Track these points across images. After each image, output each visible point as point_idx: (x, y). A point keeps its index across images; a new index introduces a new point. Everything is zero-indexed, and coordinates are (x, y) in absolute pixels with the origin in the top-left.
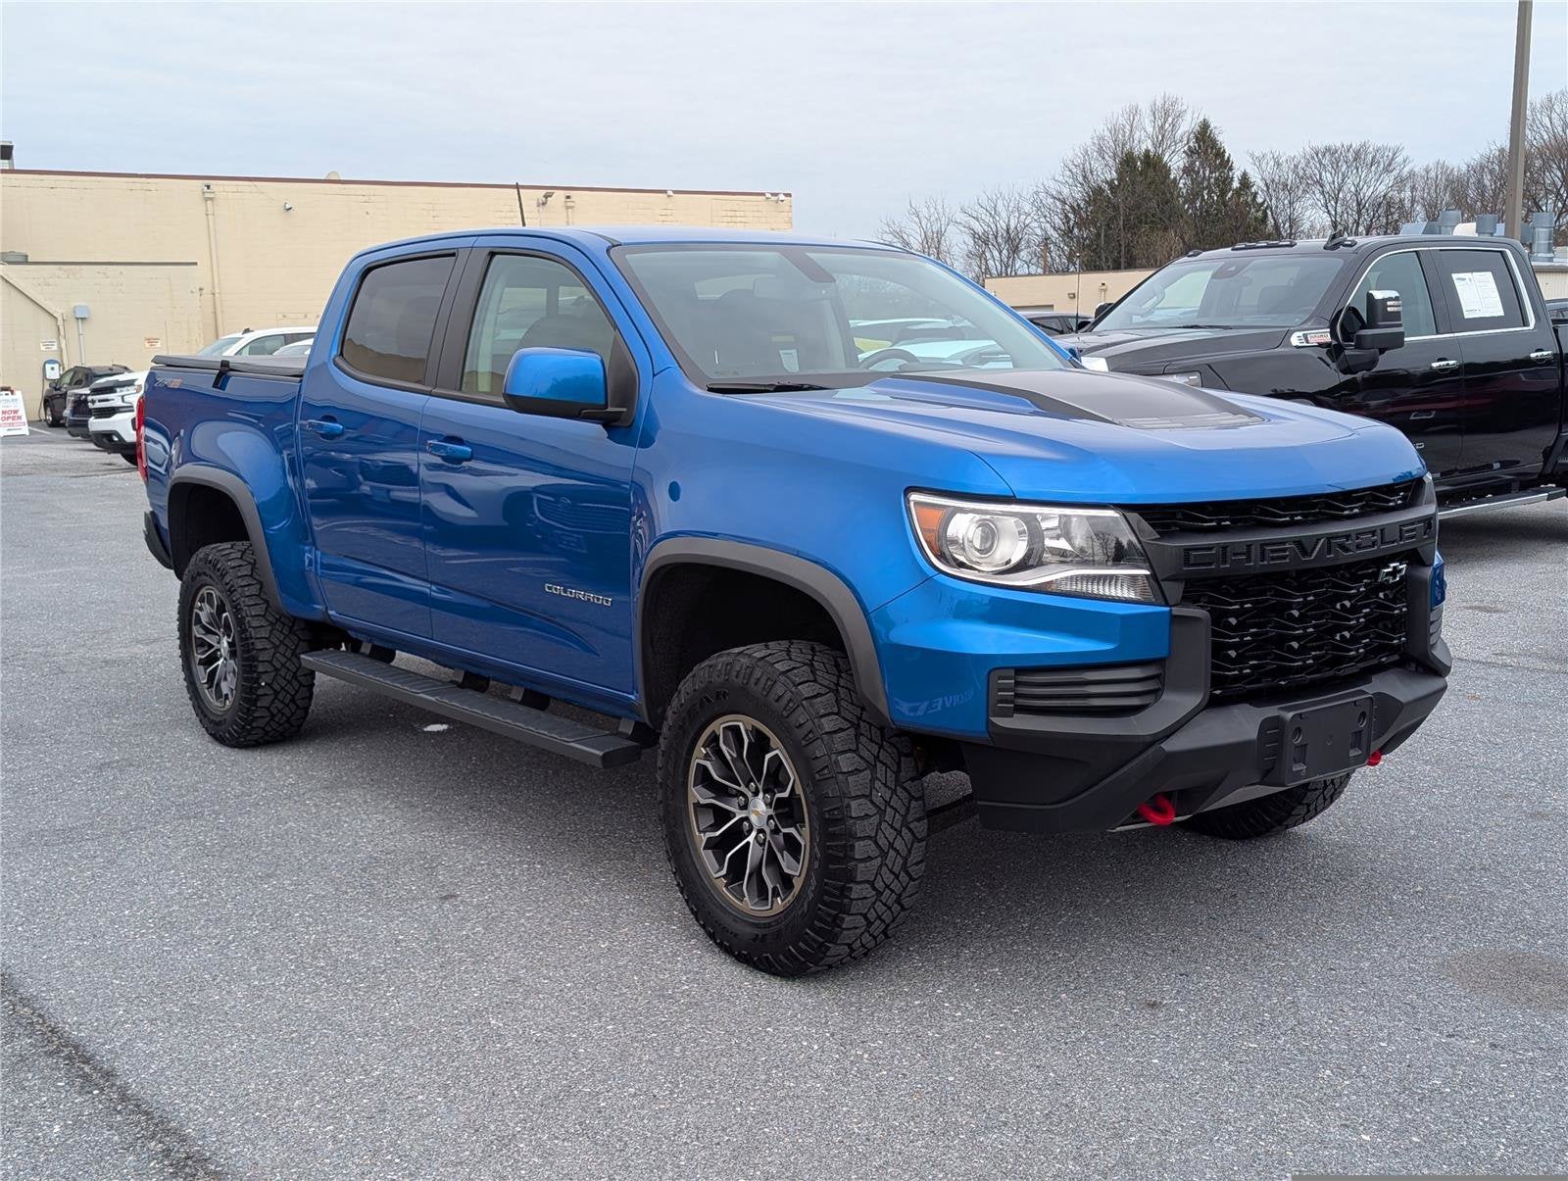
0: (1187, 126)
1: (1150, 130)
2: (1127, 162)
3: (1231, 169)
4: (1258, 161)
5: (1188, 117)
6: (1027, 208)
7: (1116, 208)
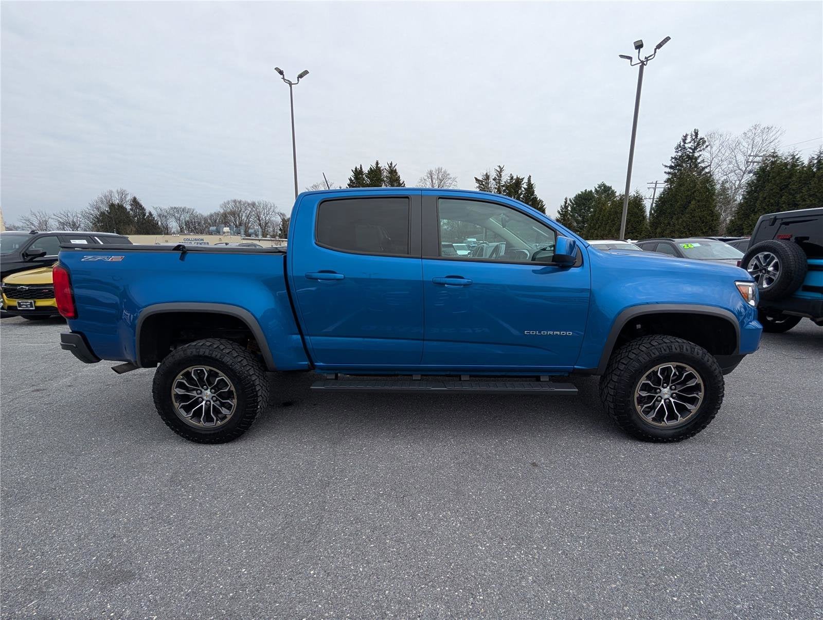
0: (129, 198)
1: (118, 198)
2: (112, 206)
3: (145, 210)
4: (156, 209)
5: (129, 195)
6: (80, 216)
7: (111, 218)
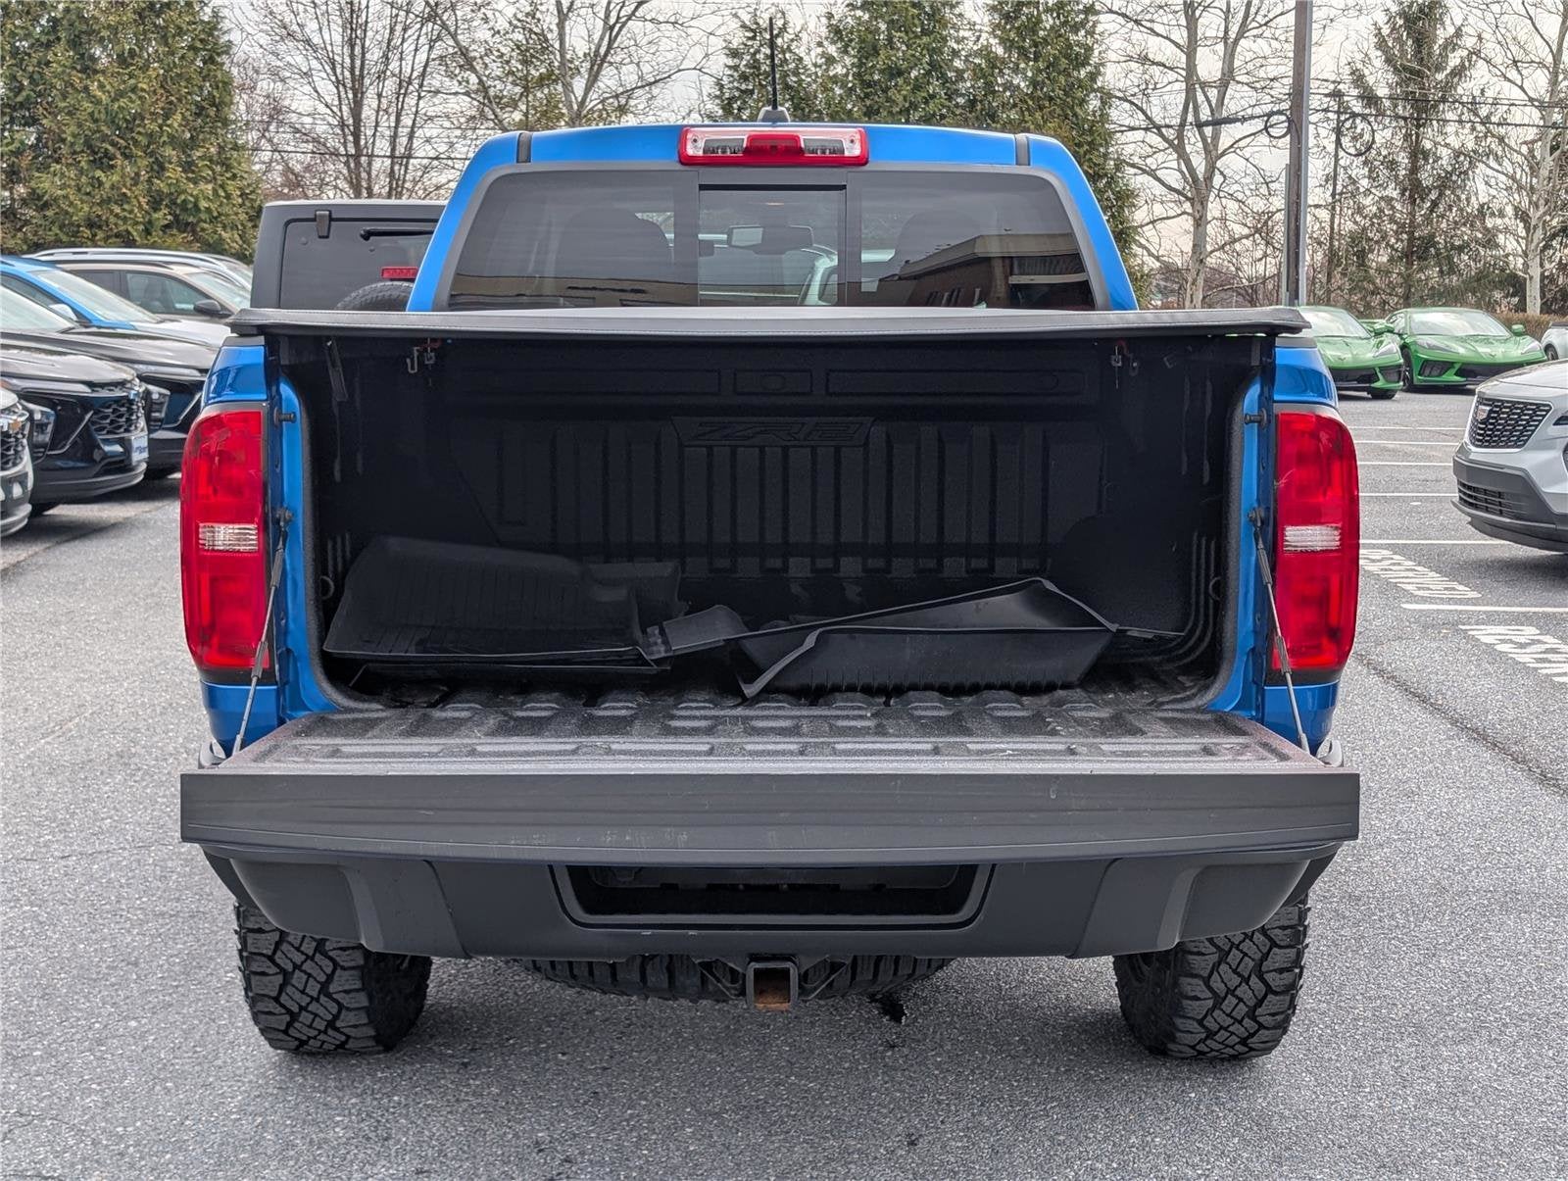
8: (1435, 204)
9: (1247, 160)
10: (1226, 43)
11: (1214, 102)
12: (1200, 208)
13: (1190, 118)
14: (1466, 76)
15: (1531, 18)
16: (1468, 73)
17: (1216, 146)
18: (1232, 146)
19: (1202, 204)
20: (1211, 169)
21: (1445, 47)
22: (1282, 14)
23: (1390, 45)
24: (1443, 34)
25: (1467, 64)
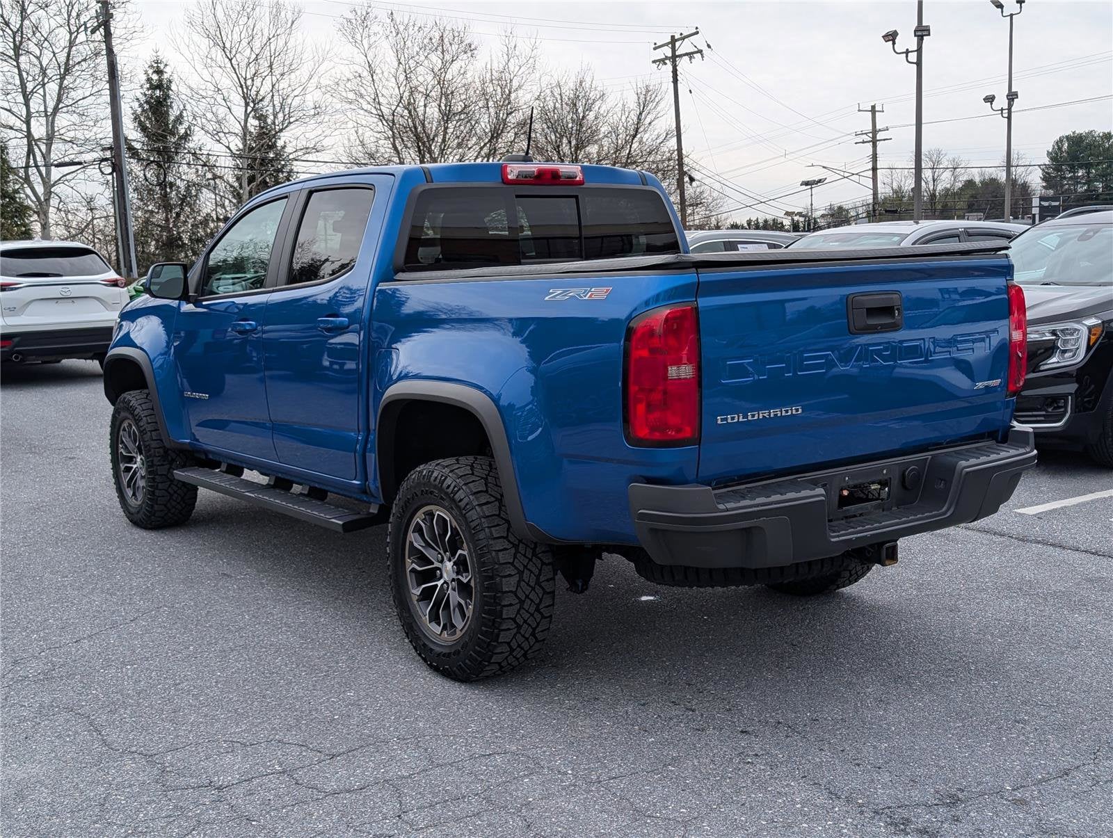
8: (178, 215)
9: (72, 188)
10: (46, 116)
11: (44, 151)
12: (44, 217)
13: (32, 162)
14: (189, 139)
15: (229, 108)
16: (190, 138)
17: (49, 179)
18: (60, 180)
19: (45, 215)
20: (48, 194)
21: (175, 121)
22: (83, 98)
23: (142, 120)
24: (174, 113)
25: (189, 132)
